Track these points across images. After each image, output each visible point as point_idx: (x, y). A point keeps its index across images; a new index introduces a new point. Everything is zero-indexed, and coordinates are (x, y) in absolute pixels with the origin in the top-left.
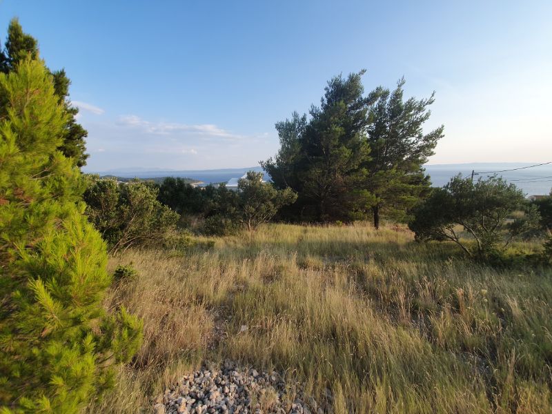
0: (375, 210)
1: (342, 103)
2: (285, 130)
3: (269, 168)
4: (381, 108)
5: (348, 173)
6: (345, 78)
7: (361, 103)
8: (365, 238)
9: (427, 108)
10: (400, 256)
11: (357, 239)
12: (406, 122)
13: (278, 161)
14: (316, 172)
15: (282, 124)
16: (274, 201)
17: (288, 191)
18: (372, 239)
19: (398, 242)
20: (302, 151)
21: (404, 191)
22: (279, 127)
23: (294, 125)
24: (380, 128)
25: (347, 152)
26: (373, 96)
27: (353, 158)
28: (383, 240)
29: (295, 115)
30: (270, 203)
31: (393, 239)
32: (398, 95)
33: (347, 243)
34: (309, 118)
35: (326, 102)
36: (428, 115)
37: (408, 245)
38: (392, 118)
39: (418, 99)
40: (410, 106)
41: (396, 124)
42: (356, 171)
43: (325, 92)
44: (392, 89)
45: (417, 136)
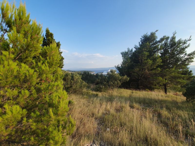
0: (165, 85)
1: (148, 43)
2: (124, 55)
3: (118, 68)
4: (166, 44)
5: (151, 70)
6: (149, 34)
7: (157, 42)
8: (160, 98)
9: (188, 43)
10: (179, 108)
11: (156, 98)
12: (178, 49)
13: (121, 65)
14: (137, 69)
15: (123, 52)
16: (120, 80)
17: (125, 77)
18: (164, 98)
19: (178, 101)
20: (131, 62)
21: (180, 78)
22: (122, 54)
23: (128, 52)
24: (166, 52)
25: (150, 62)
26: (162, 40)
27: (153, 64)
28: (170, 99)
29: (128, 49)
30: (118, 81)
31: (175, 99)
32: (173, 38)
33: (151, 99)
34: (134, 50)
35: (141, 43)
36: (189, 46)
37: (183, 103)
38: (171, 47)
39: (183, 39)
40: (180, 42)
41: (173, 50)
42: (155, 69)
43: (141, 40)
44: (171, 36)
45: (184, 54)
